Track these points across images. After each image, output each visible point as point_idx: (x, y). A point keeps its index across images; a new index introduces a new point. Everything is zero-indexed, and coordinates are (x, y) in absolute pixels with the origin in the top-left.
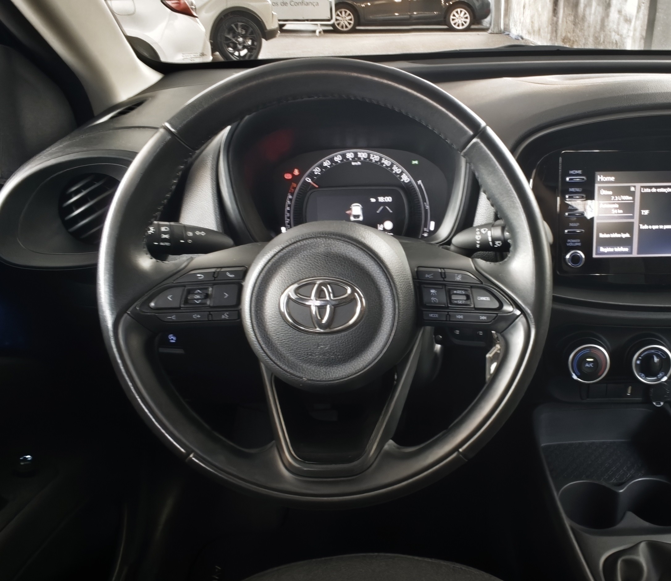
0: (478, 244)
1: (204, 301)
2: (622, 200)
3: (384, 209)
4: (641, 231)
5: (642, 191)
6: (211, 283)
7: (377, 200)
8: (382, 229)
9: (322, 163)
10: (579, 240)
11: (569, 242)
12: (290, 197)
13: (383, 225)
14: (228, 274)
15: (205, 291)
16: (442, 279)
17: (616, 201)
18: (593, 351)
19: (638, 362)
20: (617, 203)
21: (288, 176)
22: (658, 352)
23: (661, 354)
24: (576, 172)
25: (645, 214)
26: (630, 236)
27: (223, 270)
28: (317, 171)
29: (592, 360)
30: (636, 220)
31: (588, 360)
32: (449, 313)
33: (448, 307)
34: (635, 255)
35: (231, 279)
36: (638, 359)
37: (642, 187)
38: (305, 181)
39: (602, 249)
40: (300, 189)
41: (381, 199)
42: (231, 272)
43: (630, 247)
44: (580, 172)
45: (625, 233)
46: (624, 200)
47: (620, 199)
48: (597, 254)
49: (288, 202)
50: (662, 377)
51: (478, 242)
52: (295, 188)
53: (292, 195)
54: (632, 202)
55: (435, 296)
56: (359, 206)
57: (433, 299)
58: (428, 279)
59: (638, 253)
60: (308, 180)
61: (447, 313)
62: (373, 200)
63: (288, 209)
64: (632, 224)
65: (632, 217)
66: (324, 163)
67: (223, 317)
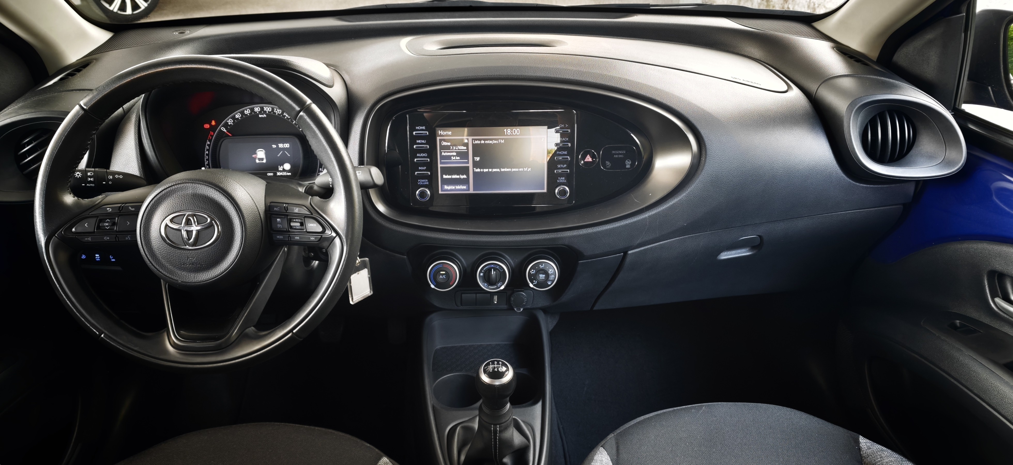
0: (331, 184)
1: (112, 227)
2: (458, 149)
3: (284, 153)
4: (474, 173)
5: (474, 143)
6: (117, 215)
7: (278, 146)
8: (282, 170)
9: (235, 116)
10: (427, 180)
11: (420, 182)
12: (209, 143)
13: (283, 166)
14: (130, 208)
15: (113, 220)
16: (285, 211)
17: (453, 150)
18: (445, 266)
19: (482, 274)
20: (455, 152)
21: (207, 126)
22: (497, 267)
23: (499, 268)
24: (421, 128)
25: (477, 160)
26: (467, 177)
27: (127, 205)
28: (230, 122)
29: (444, 272)
30: (470, 165)
31: (441, 273)
32: (290, 235)
33: (289, 231)
34: (471, 191)
35: (132, 211)
36: (481, 272)
37: (473, 139)
38: (220, 130)
39: (446, 187)
40: (216, 136)
41: (281, 146)
42: (132, 207)
43: (467, 185)
44: (424, 128)
45: (463, 175)
46: (460, 150)
47: (457, 149)
48: (442, 191)
49: (207, 147)
50: (501, 286)
51: (331, 183)
52: (212, 136)
53: (210, 141)
54: (467, 151)
55: (280, 224)
56: (263, 151)
57: (279, 225)
58: (276, 211)
59: (474, 190)
60: (223, 129)
61: (288, 235)
62: (274, 146)
63: (207, 152)
64: (468, 167)
65: (468, 163)
66: (236, 115)
67: (127, 238)
